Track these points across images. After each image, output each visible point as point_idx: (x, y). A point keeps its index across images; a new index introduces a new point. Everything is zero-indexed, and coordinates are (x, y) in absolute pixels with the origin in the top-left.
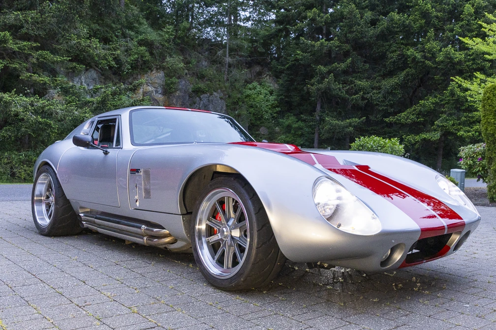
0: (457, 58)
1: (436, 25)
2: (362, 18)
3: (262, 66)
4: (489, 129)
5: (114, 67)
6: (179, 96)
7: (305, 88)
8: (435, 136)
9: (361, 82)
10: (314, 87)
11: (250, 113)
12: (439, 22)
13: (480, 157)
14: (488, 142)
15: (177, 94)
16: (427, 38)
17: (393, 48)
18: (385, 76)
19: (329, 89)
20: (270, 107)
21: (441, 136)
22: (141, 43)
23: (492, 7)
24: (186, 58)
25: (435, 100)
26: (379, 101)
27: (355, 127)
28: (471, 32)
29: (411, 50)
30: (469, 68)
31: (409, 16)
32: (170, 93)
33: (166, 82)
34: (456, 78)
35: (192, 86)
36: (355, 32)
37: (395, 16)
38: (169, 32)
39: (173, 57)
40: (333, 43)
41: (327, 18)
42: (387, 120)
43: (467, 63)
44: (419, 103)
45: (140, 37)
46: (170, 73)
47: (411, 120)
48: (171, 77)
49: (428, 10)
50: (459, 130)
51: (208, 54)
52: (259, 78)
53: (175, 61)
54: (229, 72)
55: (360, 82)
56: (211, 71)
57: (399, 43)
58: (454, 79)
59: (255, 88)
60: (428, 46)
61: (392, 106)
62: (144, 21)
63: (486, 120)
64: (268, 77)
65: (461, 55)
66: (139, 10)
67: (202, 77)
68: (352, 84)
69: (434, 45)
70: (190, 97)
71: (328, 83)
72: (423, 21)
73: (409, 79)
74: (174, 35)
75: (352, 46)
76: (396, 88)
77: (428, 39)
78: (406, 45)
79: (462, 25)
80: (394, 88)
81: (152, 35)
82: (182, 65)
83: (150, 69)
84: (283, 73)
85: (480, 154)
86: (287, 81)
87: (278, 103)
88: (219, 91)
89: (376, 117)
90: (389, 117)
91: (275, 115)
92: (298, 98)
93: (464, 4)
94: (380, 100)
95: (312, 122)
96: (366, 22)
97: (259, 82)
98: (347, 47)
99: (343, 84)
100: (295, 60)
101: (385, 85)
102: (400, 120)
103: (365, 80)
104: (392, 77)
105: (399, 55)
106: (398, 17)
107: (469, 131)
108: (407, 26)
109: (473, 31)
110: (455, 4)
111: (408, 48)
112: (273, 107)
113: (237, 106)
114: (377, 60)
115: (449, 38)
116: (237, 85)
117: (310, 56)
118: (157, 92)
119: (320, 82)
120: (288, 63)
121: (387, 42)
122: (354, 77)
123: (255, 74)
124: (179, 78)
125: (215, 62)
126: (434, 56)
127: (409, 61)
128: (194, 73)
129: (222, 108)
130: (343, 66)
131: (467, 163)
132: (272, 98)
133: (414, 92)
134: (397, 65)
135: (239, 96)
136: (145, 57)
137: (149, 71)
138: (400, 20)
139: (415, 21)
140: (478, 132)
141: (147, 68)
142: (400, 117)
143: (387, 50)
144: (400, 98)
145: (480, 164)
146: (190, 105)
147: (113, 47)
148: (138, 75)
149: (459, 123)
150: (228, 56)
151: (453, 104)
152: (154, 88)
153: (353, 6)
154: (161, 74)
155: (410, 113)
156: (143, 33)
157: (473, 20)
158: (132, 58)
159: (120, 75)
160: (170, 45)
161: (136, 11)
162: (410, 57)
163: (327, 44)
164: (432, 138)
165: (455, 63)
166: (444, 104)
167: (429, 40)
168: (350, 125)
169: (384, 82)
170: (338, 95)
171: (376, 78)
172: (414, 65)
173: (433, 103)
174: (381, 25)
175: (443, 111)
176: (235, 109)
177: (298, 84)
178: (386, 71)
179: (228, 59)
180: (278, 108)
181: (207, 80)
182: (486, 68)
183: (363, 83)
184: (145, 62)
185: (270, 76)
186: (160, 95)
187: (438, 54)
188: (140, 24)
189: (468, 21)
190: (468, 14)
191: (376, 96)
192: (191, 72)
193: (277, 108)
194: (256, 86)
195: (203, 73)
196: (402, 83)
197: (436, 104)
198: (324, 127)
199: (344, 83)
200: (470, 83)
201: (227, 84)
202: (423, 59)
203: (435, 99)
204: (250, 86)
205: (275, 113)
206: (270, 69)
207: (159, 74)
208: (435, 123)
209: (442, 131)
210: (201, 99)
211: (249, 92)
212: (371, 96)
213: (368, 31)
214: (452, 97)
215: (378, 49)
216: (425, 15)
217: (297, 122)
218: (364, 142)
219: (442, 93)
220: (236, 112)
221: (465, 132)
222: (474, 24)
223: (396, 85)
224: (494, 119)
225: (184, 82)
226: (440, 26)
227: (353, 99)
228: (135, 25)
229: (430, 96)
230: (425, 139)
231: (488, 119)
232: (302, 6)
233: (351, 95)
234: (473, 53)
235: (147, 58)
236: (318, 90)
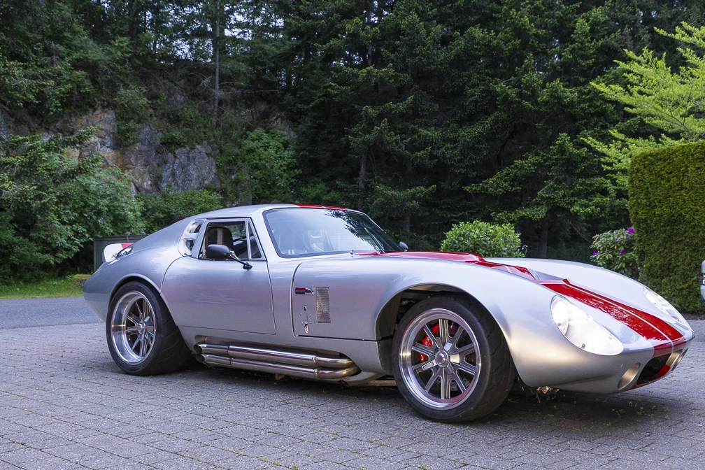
0: (568, 97)
1: (536, 48)
2: (428, 34)
3: (269, 102)
5: (32, 102)
6: (140, 151)
7: (343, 139)
8: (540, 213)
9: (428, 131)
10: (358, 138)
11: (255, 178)
12: (540, 42)
13: (622, 248)
15: (137, 148)
16: (523, 66)
17: (475, 81)
18: (461, 123)
19: (382, 143)
20: (285, 168)
21: (546, 213)
22: (77, 65)
23: (613, 23)
24: (151, 90)
25: (537, 160)
26: (454, 160)
27: (419, 199)
28: (586, 60)
29: (502, 84)
30: (584, 112)
31: (497, 32)
32: (126, 146)
33: (118, 128)
35: (160, 135)
36: (418, 55)
37: (477, 32)
38: (122, 47)
39: (130, 89)
40: (385, 72)
41: (376, 32)
42: (467, 188)
43: (582, 105)
44: (513, 163)
45: (75, 55)
46: (126, 114)
47: (502, 188)
48: (127, 120)
49: (525, 26)
50: (572, 204)
51: (185, 83)
52: (265, 123)
53: (133, 94)
54: (221, 112)
55: (426, 132)
56: (190, 111)
57: (483, 74)
59: (259, 138)
60: (525, 78)
61: (473, 167)
62: (81, 29)
63: (635, 200)
64: (279, 120)
65: (573, 92)
66: (71, 10)
67: (176, 120)
68: (414, 134)
69: (536, 76)
70: (157, 152)
71: (379, 133)
72: (518, 42)
73: (499, 127)
74: (131, 52)
75: (412, 76)
76: (479, 141)
77: (525, 68)
78: (493, 76)
79: (573, 49)
80: (477, 140)
81: (96, 53)
82: (144, 101)
83: (92, 107)
84: (307, 115)
85: (622, 245)
86: (311, 128)
87: (298, 161)
88: (205, 142)
89: (450, 184)
90: (470, 185)
91: (293, 180)
92: (328, 154)
93: (575, 18)
94: (456, 159)
95: (354, 192)
96: (435, 41)
97: (265, 128)
98: (406, 78)
99: (400, 134)
100: (324, 95)
101: (463, 136)
102: (487, 189)
103: (433, 128)
104: (473, 124)
105: (483, 91)
106: (481, 35)
107: (586, 206)
108: (494, 49)
109: (589, 59)
110: (562, 18)
111: (496, 81)
112: (290, 168)
113: (235, 168)
114: (451, 97)
115: (555, 67)
116: (235, 134)
118: (103, 144)
119: (368, 130)
120: (313, 100)
121: (464, 71)
122: (417, 124)
123: (258, 115)
124: (139, 122)
125: (196, 96)
126: (533, 96)
127: (498, 101)
128: (163, 114)
129: (210, 170)
130: (401, 106)
131: (605, 258)
132: (287, 153)
133: (502, 147)
134: (480, 106)
135: (237, 151)
136: (84, 87)
137: (91, 111)
138: (483, 38)
139: (507, 41)
140: (600, 207)
141: (87, 105)
142: (486, 184)
143: (465, 83)
144: (485, 157)
145: (622, 258)
146: (158, 165)
147: (41, 74)
148: (71, 116)
149: (572, 193)
150: (218, 87)
151: (562, 165)
152: (99, 137)
153: (415, 16)
154: (110, 115)
155: (501, 179)
156: (82, 48)
157: (588, 42)
158: (63, 90)
159: (41, 116)
160: (126, 68)
161: (68, 11)
162: (499, 95)
163: (377, 73)
164: (534, 216)
165: (565, 104)
166: (550, 166)
167: (526, 71)
168: (413, 197)
169: (462, 132)
170: (395, 151)
171: (449, 125)
172: (505, 106)
173: (534, 164)
174: (456, 46)
175: (547, 175)
176: (231, 172)
177: (329, 133)
178: (464, 115)
179: (219, 93)
180: (298, 169)
181: (184, 126)
182: (609, 112)
183: (432, 133)
184: (84, 96)
185: (282, 119)
186: (109, 149)
187: (540, 91)
188: (75, 33)
189: (582, 43)
190: (582, 34)
191: (447, 151)
192: (160, 112)
193: (296, 170)
194: (262, 135)
195: (179, 114)
196: (488, 134)
197: (538, 165)
198: (373, 201)
199: (403, 132)
201: (218, 133)
202: (518, 98)
203: (537, 158)
204: (253, 135)
205: (293, 178)
206: (282, 109)
207: (106, 115)
208: (538, 193)
209: (547, 205)
210: (175, 157)
211: (249, 144)
212: (444, 153)
213: (437, 55)
214: (562, 155)
215: (452, 83)
216: (520, 32)
217: (329, 192)
218: (465, 229)
219: (546, 148)
220: (233, 177)
221: (580, 207)
222: (590, 49)
223: (480, 136)
225: (147, 129)
226: (541, 49)
227: (416, 157)
228: (65, 35)
229: (530, 152)
230: (523, 217)
232: (336, 13)
233: (413, 152)
234: (590, 91)
235: (87, 90)
236: (364, 143)
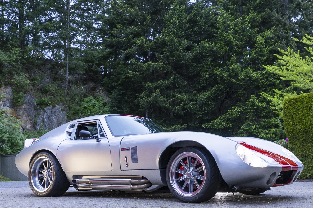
0: (255, 76)
1: (236, 51)
2: (180, 45)
3: (95, 82)
4: (289, 128)
6: (25, 109)
7: (135, 100)
10: (144, 100)
12: (239, 48)
14: (289, 137)
15: (24, 107)
16: (230, 61)
17: (205, 69)
18: (199, 91)
19: (157, 102)
23: (277, 38)
24: (31, 76)
25: (240, 110)
26: (196, 111)
28: (263, 57)
29: (220, 70)
30: (263, 84)
31: (216, 43)
32: (18, 106)
33: (14, 97)
34: (263, 94)
35: (36, 100)
36: (175, 56)
37: (206, 44)
38: (16, 54)
39: (20, 75)
40: (158, 64)
41: (152, 44)
42: (203, 126)
43: (262, 80)
44: (227, 112)
46: (18, 89)
47: (222, 125)
48: (18, 92)
49: (230, 40)
50: (260, 133)
51: (50, 72)
52: (93, 93)
53: (22, 78)
54: (69, 87)
55: (180, 96)
56: (53, 87)
57: (209, 65)
58: (261, 94)
59: (90, 101)
60: (232, 67)
61: (206, 114)
63: (287, 122)
64: (101, 92)
65: (257, 74)
67: (45, 92)
68: (174, 97)
69: (237, 66)
70: (35, 109)
71: (155, 96)
72: (227, 48)
73: (219, 93)
74: (21, 56)
75: (172, 67)
76: (209, 100)
77: (232, 61)
78: (215, 66)
79: (256, 51)
80: (208, 100)
82: (28, 82)
84: (116, 88)
86: (119, 95)
88: (61, 104)
89: (194, 124)
90: (204, 124)
92: (128, 109)
93: (256, 36)
94: (197, 110)
96: (184, 48)
98: (169, 67)
99: (166, 97)
100: (126, 78)
101: (200, 98)
102: (214, 126)
103: (184, 94)
104: (205, 91)
105: (210, 74)
106: (208, 45)
107: (267, 134)
108: (215, 52)
109: (265, 56)
110: (250, 36)
111: (217, 69)
114: (193, 78)
115: (247, 61)
116: (77, 99)
117: (140, 75)
118: (5, 105)
119: (149, 95)
120: (119, 80)
121: (200, 64)
122: (176, 92)
123: (89, 89)
124: (25, 93)
125: (56, 79)
126: (236, 76)
127: (218, 79)
128: (38, 89)
129: (64, 118)
130: (167, 82)
132: (105, 109)
133: (222, 104)
134: (208, 82)
135: (78, 108)
138: (209, 47)
139: (221, 48)
140: (274, 134)
142: (213, 123)
143: (200, 70)
144: (212, 108)
146: (35, 116)
149: (259, 127)
150: (68, 74)
151: (254, 112)
152: (3, 101)
153: (173, 35)
154: (9, 89)
155: (221, 120)
157: (264, 48)
160: (18, 64)
162: (218, 76)
163: (153, 65)
165: (253, 80)
166: (247, 113)
167: (232, 63)
169: (199, 96)
170: (164, 106)
171: (192, 92)
172: (222, 82)
173: (238, 112)
174: (195, 51)
175: (246, 118)
177: (128, 98)
178: (200, 87)
179: (68, 77)
181: (49, 95)
183: (183, 96)
185: (103, 91)
186: (8, 108)
187: (240, 73)
189: (261, 48)
190: (260, 43)
191: (193, 107)
192: (36, 87)
194: (92, 99)
195: (46, 89)
196: (213, 96)
197: (241, 112)
199: (168, 96)
200: (272, 97)
201: (68, 98)
202: (229, 77)
203: (240, 109)
204: (86, 99)
206: (103, 85)
207: (7, 90)
208: (241, 127)
210: (45, 111)
211: (85, 104)
212: (190, 107)
214: (253, 107)
215: (193, 70)
216: (228, 43)
219: (244, 103)
221: (264, 134)
222: (265, 51)
223: (209, 98)
224: (292, 121)
225: (29, 97)
226: (240, 52)
227: (175, 109)
229: (236, 106)
232: (131, 35)
233: (174, 106)
234: (266, 73)
236: (147, 102)
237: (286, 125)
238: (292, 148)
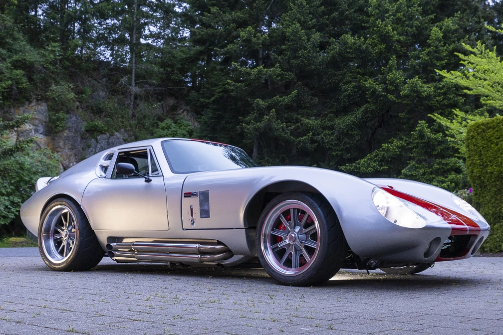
0: (426, 91)
1: (398, 51)
2: (308, 40)
3: (177, 98)
4: (475, 171)
6: (68, 137)
7: (237, 127)
9: (310, 120)
10: (250, 126)
12: (402, 47)
14: (474, 186)
15: (65, 134)
16: (388, 66)
17: (348, 79)
18: (337, 113)
19: (270, 129)
22: (15, 65)
23: (462, 30)
24: (78, 86)
25: (401, 144)
26: (332, 145)
28: (440, 61)
29: (371, 81)
30: (439, 104)
31: (366, 39)
32: (56, 133)
33: (50, 118)
35: (85, 123)
36: (300, 57)
37: (349, 38)
38: (55, 51)
39: (60, 85)
40: (273, 71)
41: (265, 39)
42: (343, 168)
43: (437, 98)
44: (381, 147)
45: (16, 57)
46: (56, 106)
47: (372, 167)
48: (58, 111)
49: (389, 33)
50: (431, 181)
51: (106, 81)
52: (174, 115)
53: (62, 89)
54: (136, 105)
55: (307, 121)
56: (111, 104)
57: (354, 73)
60: (390, 76)
61: (348, 150)
62: (20, 36)
63: (471, 161)
64: (185, 113)
65: (429, 87)
67: (98, 111)
68: (298, 122)
69: (397, 75)
70: (82, 138)
71: (268, 121)
72: (383, 46)
73: (369, 117)
74: (61, 55)
75: (296, 75)
76: (352, 128)
77: (390, 67)
78: (363, 75)
79: (429, 52)
80: (350, 127)
81: (32, 55)
82: (72, 95)
83: (28, 100)
84: (208, 108)
86: (212, 118)
88: (122, 130)
89: (328, 164)
90: (345, 165)
93: (430, 27)
94: (333, 143)
96: (314, 45)
97: (172, 119)
98: (291, 76)
99: (286, 122)
100: (223, 91)
101: (339, 124)
102: (360, 168)
103: (314, 118)
104: (347, 115)
105: (355, 87)
106: (353, 41)
107: (443, 182)
108: (364, 52)
110: (419, 27)
111: (366, 78)
114: (328, 93)
115: (415, 67)
116: (148, 123)
117: (245, 87)
118: (36, 131)
119: (258, 119)
120: (213, 95)
121: (340, 70)
122: (300, 114)
123: (168, 108)
124: (68, 112)
125: (116, 91)
126: (397, 90)
127: (367, 95)
128: (88, 107)
130: (287, 99)
133: (373, 134)
134: (352, 99)
136: (22, 84)
137: (27, 103)
138: (355, 44)
139: (374, 45)
140: (454, 182)
141: (23, 98)
142: (359, 164)
143: (340, 80)
144: (357, 141)
146: (83, 149)
148: (10, 108)
149: (431, 171)
150: (134, 85)
151: (423, 148)
152: (33, 125)
153: (298, 25)
154: (43, 107)
155: (371, 159)
156: (20, 51)
157: (441, 46)
158: (4, 85)
160: (57, 68)
161: (9, 22)
162: (368, 90)
163: (266, 72)
165: (423, 97)
166: (412, 149)
167: (390, 70)
169: (337, 121)
170: (281, 136)
171: (327, 115)
172: (374, 100)
173: (398, 147)
174: (332, 50)
175: (410, 157)
177: (227, 123)
178: (340, 107)
179: (135, 89)
181: (105, 116)
182: (460, 104)
183: (311, 122)
184: (21, 91)
185: (188, 112)
186: (41, 135)
187: (402, 86)
188: (15, 39)
189: (436, 47)
190: (436, 39)
191: (327, 138)
192: (84, 105)
195: (100, 106)
196: (359, 122)
197: (402, 148)
199: (288, 121)
200: (449, 121)
201: (133, 122)
202: (384, 92)
203: (401, 142)
204: (162, 125)
206: (188, 103)
207: (39, 107)
208: (402, 171)
210: (97, 142)
211: (161, 132)
212: (322, 138)
214: (422, 139)
215: (329, 80)
216: (385, 38)
219: (408, 134)
221: (438, 182)
222: (443, 52)
223: (353, 124)
224: (479, 159)
225: (74, 118)
226: (403, 53)
227: (300, 141)
229: (395, 137)
231: (473, 160)
232: (233, 23)
233: (297, 137)
234: (444, 86)
235: (24, 85)
236: (256, 129)
237: (470, 165)
238: (478, 202)
